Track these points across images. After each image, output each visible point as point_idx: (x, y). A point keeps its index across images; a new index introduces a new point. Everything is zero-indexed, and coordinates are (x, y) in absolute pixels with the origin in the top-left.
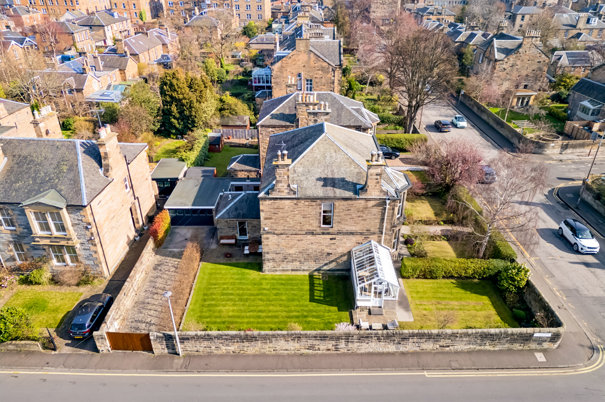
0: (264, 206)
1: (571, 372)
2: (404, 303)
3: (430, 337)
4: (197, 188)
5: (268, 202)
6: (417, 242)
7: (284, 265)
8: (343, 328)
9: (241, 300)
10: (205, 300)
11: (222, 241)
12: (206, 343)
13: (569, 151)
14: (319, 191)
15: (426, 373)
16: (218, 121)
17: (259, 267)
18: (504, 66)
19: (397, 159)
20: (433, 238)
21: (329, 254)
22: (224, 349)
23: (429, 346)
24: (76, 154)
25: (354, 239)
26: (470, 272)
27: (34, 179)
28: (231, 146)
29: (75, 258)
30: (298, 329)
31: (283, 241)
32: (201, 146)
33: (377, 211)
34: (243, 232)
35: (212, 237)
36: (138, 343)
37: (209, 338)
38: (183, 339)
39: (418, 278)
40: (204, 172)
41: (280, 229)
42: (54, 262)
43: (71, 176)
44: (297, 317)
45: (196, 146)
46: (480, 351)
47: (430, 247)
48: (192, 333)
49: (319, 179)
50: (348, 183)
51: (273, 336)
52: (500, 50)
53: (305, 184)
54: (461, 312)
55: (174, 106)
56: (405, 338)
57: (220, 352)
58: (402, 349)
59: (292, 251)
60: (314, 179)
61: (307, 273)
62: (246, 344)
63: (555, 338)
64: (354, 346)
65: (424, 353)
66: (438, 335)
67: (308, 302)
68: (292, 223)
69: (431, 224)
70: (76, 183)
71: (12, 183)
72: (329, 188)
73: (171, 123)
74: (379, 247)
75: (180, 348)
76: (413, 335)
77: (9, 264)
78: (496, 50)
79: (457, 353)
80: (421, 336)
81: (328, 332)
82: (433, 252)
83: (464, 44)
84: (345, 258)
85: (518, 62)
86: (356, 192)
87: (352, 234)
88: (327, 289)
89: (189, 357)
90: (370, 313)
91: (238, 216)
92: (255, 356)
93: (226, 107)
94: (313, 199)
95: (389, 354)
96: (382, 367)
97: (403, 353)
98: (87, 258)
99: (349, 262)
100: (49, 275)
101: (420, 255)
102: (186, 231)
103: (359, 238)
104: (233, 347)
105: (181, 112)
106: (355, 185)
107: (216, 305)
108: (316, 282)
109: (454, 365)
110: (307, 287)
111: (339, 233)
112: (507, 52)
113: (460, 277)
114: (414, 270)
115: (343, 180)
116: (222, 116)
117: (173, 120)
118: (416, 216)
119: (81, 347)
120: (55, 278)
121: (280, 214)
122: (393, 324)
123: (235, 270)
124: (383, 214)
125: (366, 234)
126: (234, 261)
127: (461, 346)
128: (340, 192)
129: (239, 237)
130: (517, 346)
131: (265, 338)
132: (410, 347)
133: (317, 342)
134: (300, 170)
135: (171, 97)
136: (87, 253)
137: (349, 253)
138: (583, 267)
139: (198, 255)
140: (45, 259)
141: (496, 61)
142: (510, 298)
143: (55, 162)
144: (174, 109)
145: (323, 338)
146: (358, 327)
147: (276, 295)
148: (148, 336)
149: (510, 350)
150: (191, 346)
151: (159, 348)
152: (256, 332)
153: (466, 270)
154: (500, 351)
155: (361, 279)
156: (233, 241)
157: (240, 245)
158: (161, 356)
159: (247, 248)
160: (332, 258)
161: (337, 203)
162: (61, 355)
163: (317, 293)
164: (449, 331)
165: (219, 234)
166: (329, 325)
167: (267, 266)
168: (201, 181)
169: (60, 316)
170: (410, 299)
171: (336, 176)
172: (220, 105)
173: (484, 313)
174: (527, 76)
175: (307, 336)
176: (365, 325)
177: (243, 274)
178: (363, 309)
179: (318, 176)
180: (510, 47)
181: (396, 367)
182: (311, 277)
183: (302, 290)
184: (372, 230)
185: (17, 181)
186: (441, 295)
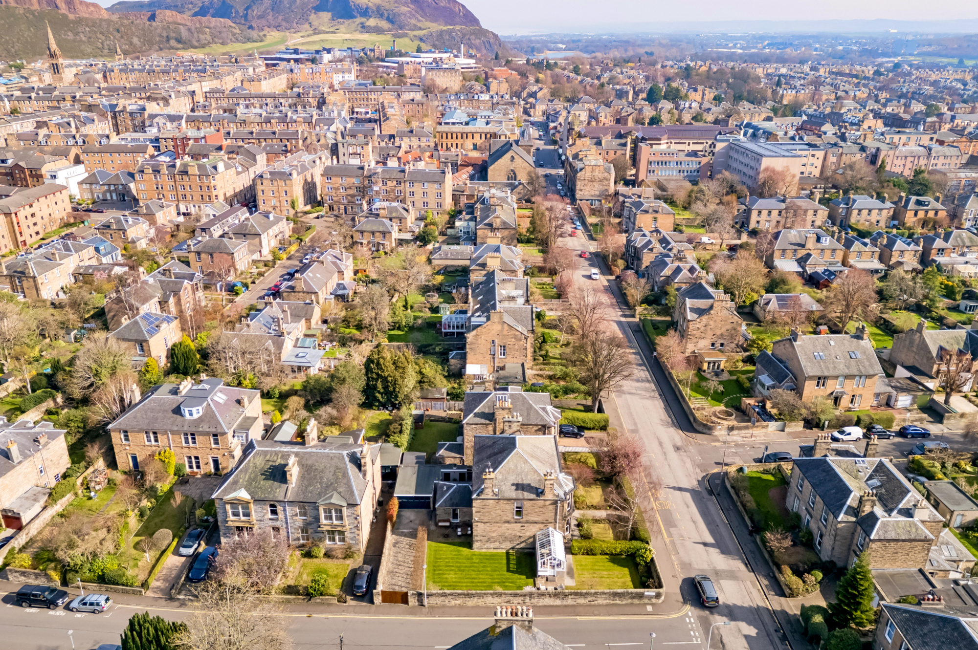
0: (475, 503)
1: (665, 617)
2: (570, 573)
3: (581, 594)
4: (415, 476)
5: (478, 501)
6: (585, 526)
7: (488, 545)
8: (529, 589)
9: (459, 570)
10: (435, 570)
11: (440, 524)
12: (442, 599)
13: (735, 432)
14: (513, 493)
15: (578, 618)
16: (418, 394)
17: (470, 545)
18: (698, 326)
19: (583, 439)
20: (597, 521)
21: (520, 537)
22: (453, 602)
23: (581, 601)
24: (345, 464)
25: (538, 526)
26: (618, 550)
27: (321, 483)
28: (431, 421)
29: (343, 540)
30: (500, 590)
31: (488, 527)
32: (409, 427)
33: (552, 507)
34: (455, 516)
35: (430, 520)
36: (399, 598)
37: (444, 595)
38: (429, 595)
39: (583, 554)
40: (417, 457)
41: (486, 519)
42: (327, 542)
43: (345, 481)
44: (498, 583)
45: (404, 428)
46: (613, 604)
47: (596, 530)
48: (435, 592)
49: (513, 485)
50: (532, 487)
51: (485, 594)
52: (692, 310)
53: (503, 488)
54: (607, 580)
55: (379, 382)
56: (566, 596)
57: (450, 605)
58: (565, 603)
59: (494, 535)
60: (509, 484)
61: (504, 551)
62: (468, 599)
63: (658, 596)
64: (535, 601)
65: (578, 605)
66: (586, 594)
67: (505, 573)
68: (494, 515)
69: (600, 509)
70: (349, 486)
71: (307, 487)
72: (520, 491)
73: (376, 397)
74: (555, 532)
75: (426, 601)
76: (571, 594)
77: (294, 543)
78: (688, 310)
79: (599, 605)
80: (576, 594)
81: (518, 591)
82: (597, 533)
83: (669, 280)
84: (531, 540)
85: (711, 323)
86: (538, 495)
87: (536, 523)
88: (519, 563)
89: (431, 607)
90: (547, 580)
91: (452, 505)
92: (472, 607)
93: (426, 380)
94: (509, 500)
95: (557, 606)
96: (552, 614)
97: (566, 606)
98: (352, 539)
99: (534, 542)
100: (323, 551)
101: (586, 537)
102: (410, 514)
103: (541, 526)
104: (459, 602)
105: (386, 387)
106: (537, 489)
107: (443, 574)
108: (511, 557)
109: (596, 612)
110: (505, 561)
111: (527, 522)
112: (700, 312)
113: (612, 554)
114: (580, 549)
115: (529, 485)
116: (422, 389)
117: (377, 394)
118: (589, 501)
119: (362, 601)
120: (329, 553)
121: (486, 509)
122: (561, 587)
123: (452, 547)
124: (556, 510)
125: (546, 523)
126: (450, 540)
127: (601, 601)
128: (527, 495)
129: (452, 521)
130: (636, 601)
131: (479, 595)
132: (570, 601)
133: (511, 598)
134: (500, 477)
135: (377, 374)
136: (352, 535)
137: (534, 536)
138: (702, 546)
139: (426, 536)
140: (321, 540)
141: (689, 321)
142: (641, 569)
143: (332, 470)
144: (380, 385)
145: (516, 595)
146: (538, 589)
147: (484, 567)
148: (406, 593)
149: (632, 604)
150: (433, 601)
151: (413, 601)
152: (474, 592)
153: (615, 549)
154: (626, 604)
155: (542, 555)
156: (448, 524)
157: (454, 527)
158: (414, 607)
159: (459, 530)
160: (523, 539)
161: (525, 502)
162: (349, 606)
163: (511, 566)
164: (593, 591)
165: (438, 518)
166: (520, 588)
167: (476, 545)
168: (416, 468)
169: (341, 580)
170: (575, 570)
171: (525, 482)
172: (419, 377)
173: (623, 580)
174: (722, 335)
175: (505, 594)
176: (543, 588)
177: (459, 551)
178: (542, 577)
179: (512, 482)
180: (703, 307)
181: (560, 614)
182: (508, 553)
183: (501, 563)
184: (550, 520)
185: (309, 485)
186: (596, 568)
